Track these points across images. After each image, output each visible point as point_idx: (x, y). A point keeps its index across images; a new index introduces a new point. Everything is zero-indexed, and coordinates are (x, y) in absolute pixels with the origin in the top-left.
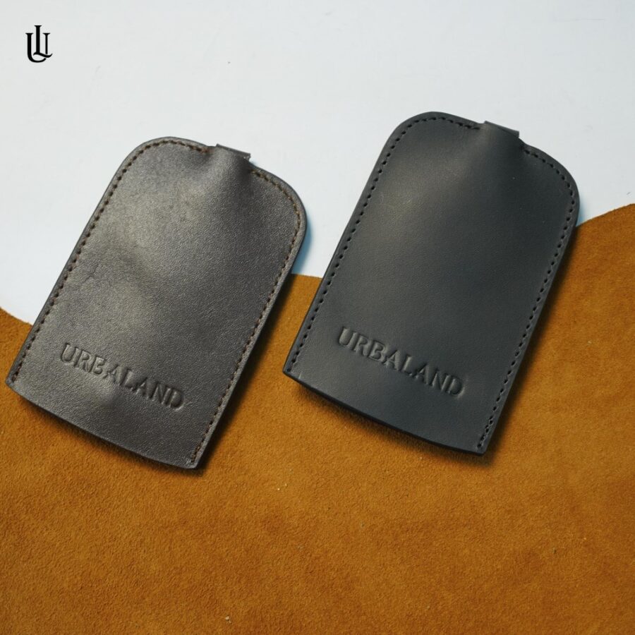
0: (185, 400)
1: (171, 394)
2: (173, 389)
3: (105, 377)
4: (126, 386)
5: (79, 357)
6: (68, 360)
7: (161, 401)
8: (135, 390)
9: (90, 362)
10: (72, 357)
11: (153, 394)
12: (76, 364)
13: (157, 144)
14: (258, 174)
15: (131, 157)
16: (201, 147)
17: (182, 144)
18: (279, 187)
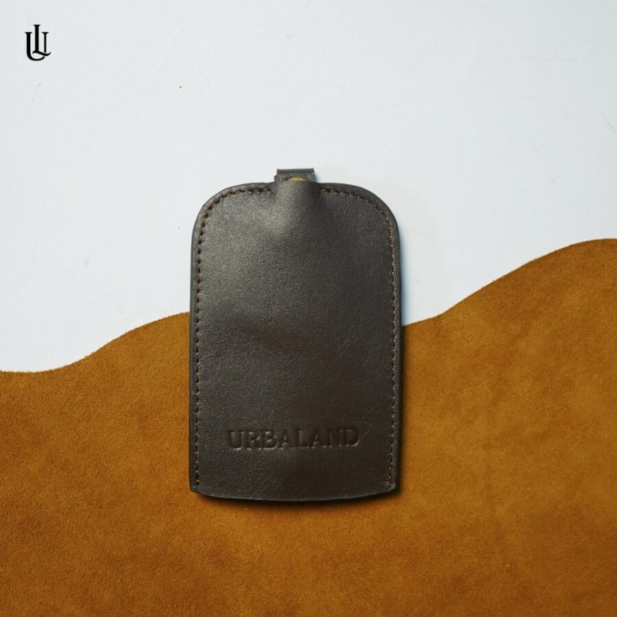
13: (217, 200)
14: (329, 191)
15: (199, 226)
16: (261, 187)
17: (241, 191)
18: (354, 194)
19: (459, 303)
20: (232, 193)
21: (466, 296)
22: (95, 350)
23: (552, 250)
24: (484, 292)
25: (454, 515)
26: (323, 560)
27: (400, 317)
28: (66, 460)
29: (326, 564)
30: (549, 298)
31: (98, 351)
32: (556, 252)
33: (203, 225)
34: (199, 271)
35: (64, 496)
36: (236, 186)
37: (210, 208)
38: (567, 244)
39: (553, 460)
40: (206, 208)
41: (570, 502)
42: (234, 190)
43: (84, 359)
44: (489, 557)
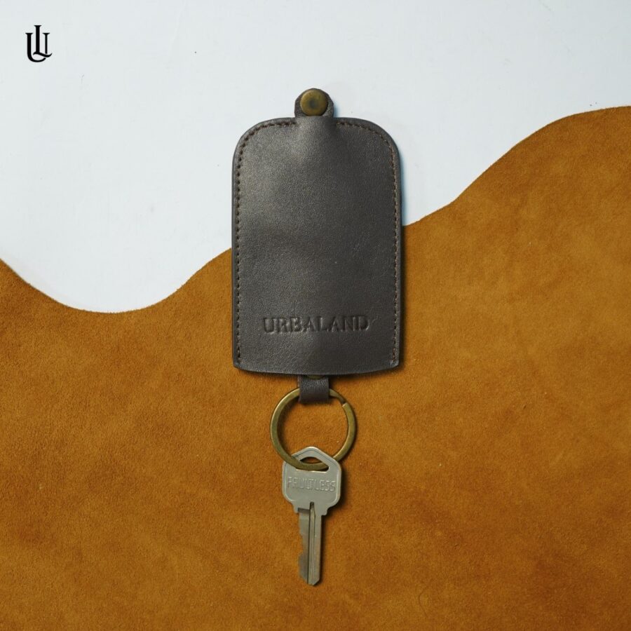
0: (369, 321)
1: (357, 320)
2: (357, 316)
3: (305, 330)
4: (323, 330)
5: (278, 325)
6: (271, 331)
7: (352, 329)
8: (330, 329)
9: (288, 324)
10: (273, 326)
11: (344, 326)
12: (279, 331)
13: (252, 133)
14: (343, 124)
15: (238, 153)
16: (287, 121)
17: (271, 125)
18: (363, 127)
19: (466, 190)
20: (263, 127)
21: (471, 183)
22: (184, 282)
23: (533, 131)
24: (484, 176)
25: (495, 360)
26: (397, 416)
27: (401, 220)
28: (179, 374)
29: (400, 419)
30: (537, 171)
31: (187, 283)
32: (536, 132)
33: (241, 153)
34: (239, 190)
35: (183, 403)
36: (267, 121)
37: (247, 139)
38: (544, 125)
39: (566, 301)
40: (243, 139)
41: (586, 333)
42: (266, 124)
43: (177, 292)
44: (530, 389)
